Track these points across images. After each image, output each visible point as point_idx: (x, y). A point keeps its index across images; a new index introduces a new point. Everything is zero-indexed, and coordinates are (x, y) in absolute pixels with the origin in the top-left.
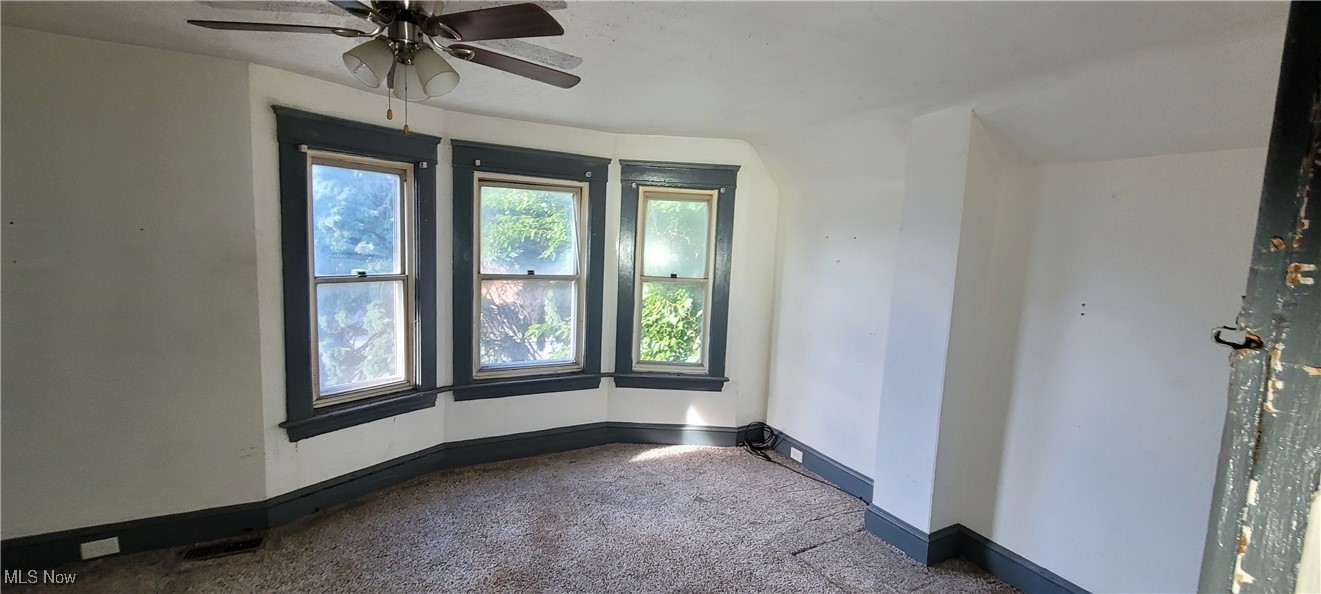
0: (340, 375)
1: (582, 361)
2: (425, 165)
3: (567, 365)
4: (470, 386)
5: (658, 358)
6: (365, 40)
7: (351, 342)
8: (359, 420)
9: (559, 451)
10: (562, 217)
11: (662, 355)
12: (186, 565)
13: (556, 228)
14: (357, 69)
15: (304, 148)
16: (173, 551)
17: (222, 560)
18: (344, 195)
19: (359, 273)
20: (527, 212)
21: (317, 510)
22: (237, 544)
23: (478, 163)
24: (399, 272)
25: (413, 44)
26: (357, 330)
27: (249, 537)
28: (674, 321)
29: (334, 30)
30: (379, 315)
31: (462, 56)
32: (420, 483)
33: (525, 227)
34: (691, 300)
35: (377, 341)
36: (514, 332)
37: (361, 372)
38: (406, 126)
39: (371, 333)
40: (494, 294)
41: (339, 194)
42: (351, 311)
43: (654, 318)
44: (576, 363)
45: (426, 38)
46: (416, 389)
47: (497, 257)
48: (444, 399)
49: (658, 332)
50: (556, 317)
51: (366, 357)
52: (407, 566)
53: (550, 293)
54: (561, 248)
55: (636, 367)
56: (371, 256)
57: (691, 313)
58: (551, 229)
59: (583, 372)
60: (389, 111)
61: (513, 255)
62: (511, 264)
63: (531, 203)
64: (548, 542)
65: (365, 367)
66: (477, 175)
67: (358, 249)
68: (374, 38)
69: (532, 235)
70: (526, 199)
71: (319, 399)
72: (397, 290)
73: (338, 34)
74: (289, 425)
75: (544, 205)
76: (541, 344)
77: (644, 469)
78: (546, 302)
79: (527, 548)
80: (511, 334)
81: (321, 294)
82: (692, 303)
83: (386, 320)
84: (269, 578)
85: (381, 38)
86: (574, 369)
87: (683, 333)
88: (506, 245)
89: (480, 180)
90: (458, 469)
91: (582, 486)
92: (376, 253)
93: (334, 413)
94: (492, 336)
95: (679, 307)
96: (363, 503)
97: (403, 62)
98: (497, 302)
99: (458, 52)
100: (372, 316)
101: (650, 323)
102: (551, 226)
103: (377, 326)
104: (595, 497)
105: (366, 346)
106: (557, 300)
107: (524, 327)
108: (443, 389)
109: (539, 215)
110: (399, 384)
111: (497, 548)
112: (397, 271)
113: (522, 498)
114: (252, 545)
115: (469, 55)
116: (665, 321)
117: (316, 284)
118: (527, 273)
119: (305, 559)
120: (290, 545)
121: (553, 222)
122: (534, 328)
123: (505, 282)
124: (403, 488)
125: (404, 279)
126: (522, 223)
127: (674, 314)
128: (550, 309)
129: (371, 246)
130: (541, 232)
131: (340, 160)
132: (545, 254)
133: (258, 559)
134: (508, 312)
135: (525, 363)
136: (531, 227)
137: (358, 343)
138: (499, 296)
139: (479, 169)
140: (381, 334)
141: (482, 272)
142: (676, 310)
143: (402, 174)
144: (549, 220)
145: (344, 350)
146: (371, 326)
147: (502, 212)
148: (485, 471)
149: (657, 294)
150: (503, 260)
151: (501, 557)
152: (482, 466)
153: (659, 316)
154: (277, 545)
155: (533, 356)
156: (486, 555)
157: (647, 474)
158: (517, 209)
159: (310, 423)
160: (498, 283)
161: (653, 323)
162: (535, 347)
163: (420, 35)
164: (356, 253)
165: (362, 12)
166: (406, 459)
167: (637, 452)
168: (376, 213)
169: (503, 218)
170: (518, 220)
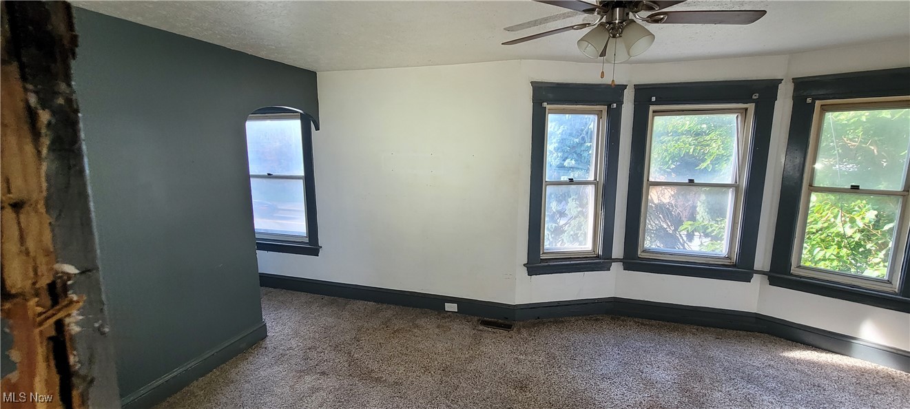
0: (551, 240)
1: (735, 257)
2: (615, 105)
3: (719, 258)
4: (635, 261)
5: (822, 265)
6: (592, 28)
7: (558, 221)
8: (564, 271)
9: (705, 326)
10: (720, 135)
11: (827, 263)
12: (481, 327)
13: (714, 145)
14: (585, 49)
15: (545, 104)
16: (476, 318)
17: (495, 330)
18: (560, 131)
19: (569, 179)
20: (688, 132)
21: (539, 318)
22: (501, 324)
23: (654, 99)
24: (593, 179)
25: (621, 23)
26: (562, 214)
27: (506, 322)
28: (849, 232)
29: (572, 27)
30: (575, 205)
31: (657, 21)
32: (597, 320)
33: (685, 144)
34: (876, 212)
35: (572, 222)
36: (668, 225)
37: (563, 240)
38: (613, 80)
39: (569, 216)
40: (656, 196)
41: (558, 130)
42: (559, 201)
43: (819, 226)
44: (729, 258)
45: (631, 16)
46: (598, 257)
47: (659, 168)
48: (616, 267)
49: (823, 241)
50: (707, 216)
51: (566, 231)
52: (587, 371)
53: (703, 197)
54: (718, 160)
55: (794, 270)
56: (572, 168)
57: (874, 225)
58: (708, 145)
59: (734, 266)
60: (603, 72)
61: (673, 166)
62: (669, 174)
63: (691, 125)
64: (694, 395)
65: (565, 236)
66: (652, 108)
67: (566, 164)
68: (596, 26)
69: (691, 151)
70: (688, 123)
71: (544, 253)
72: (590, 191)
73: (575, 29)
74: (528, 265)
75: (704, 126)
76: (690, 237)
77: (799, 367)
78: (699, 204)
79: (675, 393)
80: (665, 226)
81: (549, 191)
82: (876, 216)
83: (579, 209)
84: (515, 348)
85: (601, 25)
86: (727, 262)
87: (858, 245)
88: (667, 159)
89: (654, 112)
90: (623, 318)
91: (727, 360)
92: (576, 166)
93: (550, 264)
94: (649, 226)
95: (858, 220)
96: (562, 322)
97: (614, 37)
98: (656, 201)
99: (654, 19)
100: (572, 206)
101: (814, 231)
102: (709, 142)
103: (574, 212)
104: (741, 374)
105: (566, 224)
106: (708, 202)
107: (678, 222)
108: (617, 260)
109: (698, 134)
110: (588, 252)
111: (649, 384)
112: (591, 178)
113: (673, 354)
114: (508, 327)
115: (663, 18)
116: (834, 230)
117: (546, 186)
118: (687, 181)
119: (531, 344)
120: (525, 333)
121: (711, 139)
122: (687, 224)
123: (663, 187)
124: (586, 320)
125: (595, 183)
126: (683, 141)
127: (849, 224)
128: (702, 210)
129: (573, 162)
130: (699, 148)
131: (564, 109)
132: (703, 165)
133: (510, 336)
134: (664, 210)
135: (676, 250)
136: (690, 145)
137: (562, 222)
138: (658, 197)
139: (654, 103)
140: (575, 217)
141: (651, 179)
142: (853, 221)
143: (599, 114)
144: (708, 138)
145: (554, 225)
146: (570, 213)
147: (667, 134)
148: (642, 324)
149: (826, 204)
150: (665, 171)
151: (653, 391)
152: (640, 320)
153: (826, 225)
154: (519, 332)
155: (683, 245)
156: (641, 385)
157: (802, 372)
158: (680, 131)
159: (539, 267)
160: (659, 188)
161: (817, 231)
162: (685, 239)
163: (628, 14)
164: (564, 167)
165: (590, 10)
166: (590, 301)
167: (791, 348)
168: (577, 140)
169: (667, 139)
170: (678, 139)
